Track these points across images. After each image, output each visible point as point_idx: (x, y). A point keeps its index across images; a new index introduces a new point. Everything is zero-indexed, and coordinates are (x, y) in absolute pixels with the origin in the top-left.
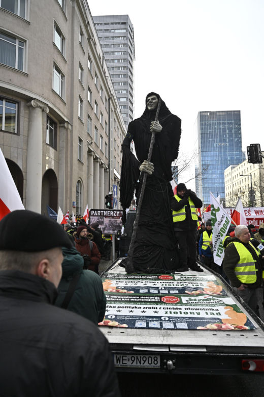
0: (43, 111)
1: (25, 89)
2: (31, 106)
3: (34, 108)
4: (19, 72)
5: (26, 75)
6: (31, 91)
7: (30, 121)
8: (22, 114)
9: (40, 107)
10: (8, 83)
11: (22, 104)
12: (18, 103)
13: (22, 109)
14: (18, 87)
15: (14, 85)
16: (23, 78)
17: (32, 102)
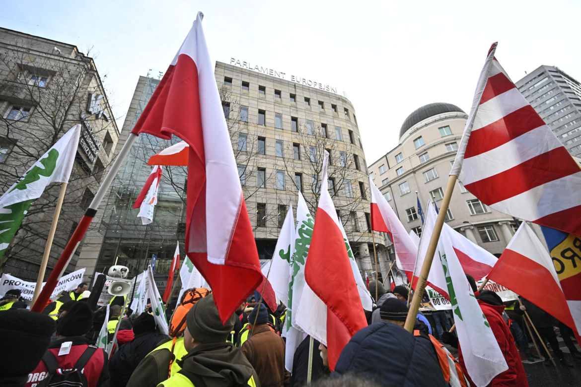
0: (507, 224)
1: (493, 219)
2: (499, 225)
3: (501, 226)
4: (487, 213)
5: (491, 213)
6: (496, 219)
7: (502, 232)
8: (496, 230)
9: (504, 224)
10: (484, 220)
11: (494, 226)
12: (492, 226)
13: (495, 228)
14: (489, 220)
15: (487, 220)
16: (490, 215)
17: (500, 223)
